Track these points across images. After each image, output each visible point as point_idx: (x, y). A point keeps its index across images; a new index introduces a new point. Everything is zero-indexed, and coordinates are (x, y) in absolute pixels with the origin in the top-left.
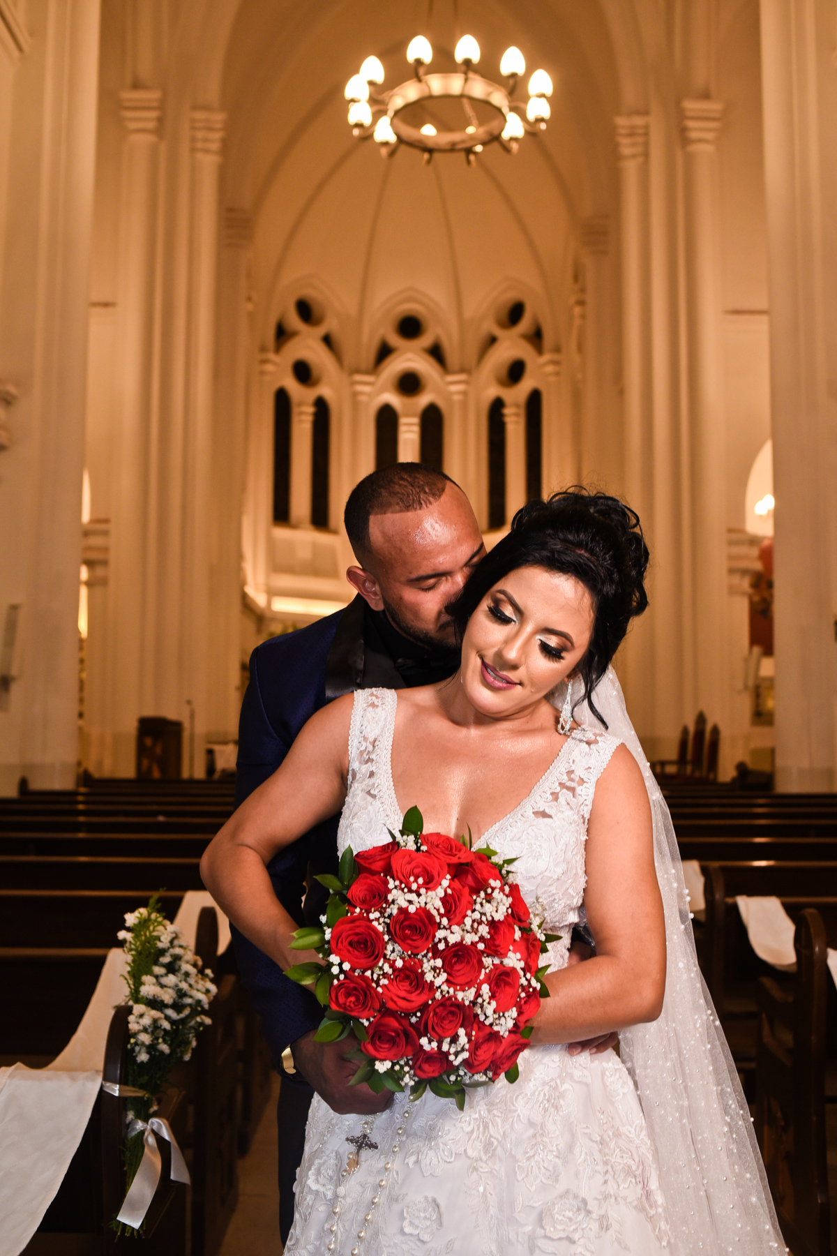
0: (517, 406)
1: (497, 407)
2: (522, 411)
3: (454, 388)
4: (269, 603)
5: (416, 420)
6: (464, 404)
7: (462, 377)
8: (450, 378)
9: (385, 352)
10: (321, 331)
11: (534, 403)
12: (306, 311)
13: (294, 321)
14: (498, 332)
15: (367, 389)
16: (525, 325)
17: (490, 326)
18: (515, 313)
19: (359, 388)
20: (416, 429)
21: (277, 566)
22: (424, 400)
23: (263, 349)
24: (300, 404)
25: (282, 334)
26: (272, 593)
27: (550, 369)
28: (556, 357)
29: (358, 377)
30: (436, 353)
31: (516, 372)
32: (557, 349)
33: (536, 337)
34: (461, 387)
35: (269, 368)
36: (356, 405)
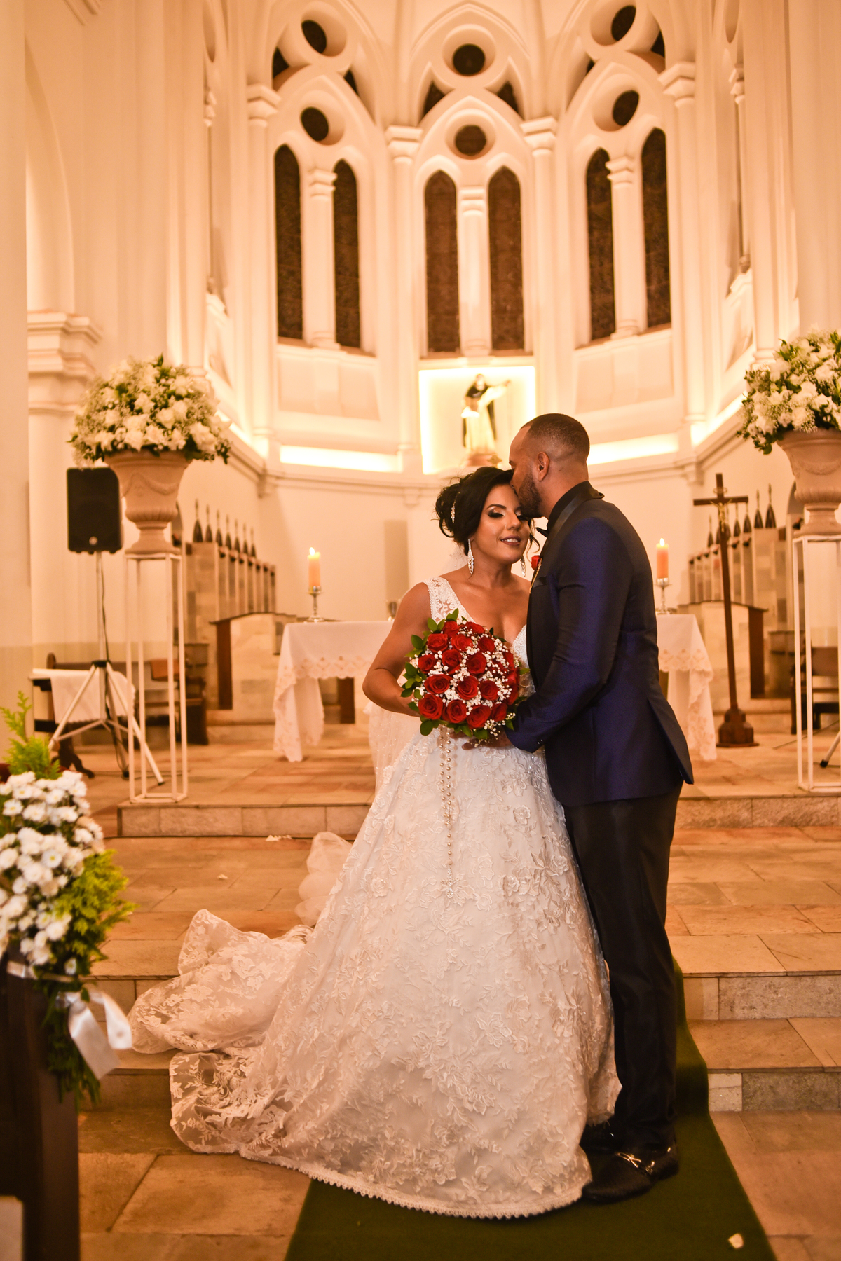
0: (628, 156)
1: (598, 164)
2: (636, 165)
3: (533, 140)
4: (274, 453)
5: (483, 191)
6: (551, 164)
7: (548, 122)
8: (528, 126)
9: (434, 96)
10: (341, 64)
11: (655, 146)
12: (315, 34)
13: (300, 48)
14: (596, 51)
15: (410, 147)
16: (637, 34)
17: (586, 46)
18: (622, 22)
19: (397, 146)
20: (483, 204)
21: (283, 402)
22: (490, 163)
23: (251, 81)
24: (314, 169)
25: (281, 66)
26: (278, 439)
27: (680, 87)
28: (688, 68)
29: (395, 131)
30: (507, 94)
31: (625, 108)
32: (691, 58)
33: (656, 50)
34: (546, 138)
35: (261, 107)
36: (394, 171)
